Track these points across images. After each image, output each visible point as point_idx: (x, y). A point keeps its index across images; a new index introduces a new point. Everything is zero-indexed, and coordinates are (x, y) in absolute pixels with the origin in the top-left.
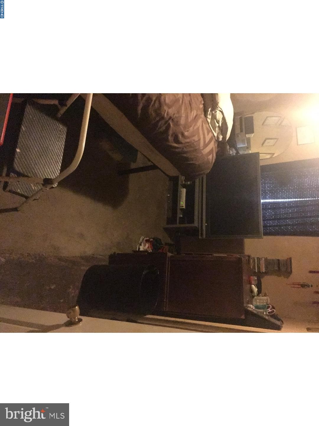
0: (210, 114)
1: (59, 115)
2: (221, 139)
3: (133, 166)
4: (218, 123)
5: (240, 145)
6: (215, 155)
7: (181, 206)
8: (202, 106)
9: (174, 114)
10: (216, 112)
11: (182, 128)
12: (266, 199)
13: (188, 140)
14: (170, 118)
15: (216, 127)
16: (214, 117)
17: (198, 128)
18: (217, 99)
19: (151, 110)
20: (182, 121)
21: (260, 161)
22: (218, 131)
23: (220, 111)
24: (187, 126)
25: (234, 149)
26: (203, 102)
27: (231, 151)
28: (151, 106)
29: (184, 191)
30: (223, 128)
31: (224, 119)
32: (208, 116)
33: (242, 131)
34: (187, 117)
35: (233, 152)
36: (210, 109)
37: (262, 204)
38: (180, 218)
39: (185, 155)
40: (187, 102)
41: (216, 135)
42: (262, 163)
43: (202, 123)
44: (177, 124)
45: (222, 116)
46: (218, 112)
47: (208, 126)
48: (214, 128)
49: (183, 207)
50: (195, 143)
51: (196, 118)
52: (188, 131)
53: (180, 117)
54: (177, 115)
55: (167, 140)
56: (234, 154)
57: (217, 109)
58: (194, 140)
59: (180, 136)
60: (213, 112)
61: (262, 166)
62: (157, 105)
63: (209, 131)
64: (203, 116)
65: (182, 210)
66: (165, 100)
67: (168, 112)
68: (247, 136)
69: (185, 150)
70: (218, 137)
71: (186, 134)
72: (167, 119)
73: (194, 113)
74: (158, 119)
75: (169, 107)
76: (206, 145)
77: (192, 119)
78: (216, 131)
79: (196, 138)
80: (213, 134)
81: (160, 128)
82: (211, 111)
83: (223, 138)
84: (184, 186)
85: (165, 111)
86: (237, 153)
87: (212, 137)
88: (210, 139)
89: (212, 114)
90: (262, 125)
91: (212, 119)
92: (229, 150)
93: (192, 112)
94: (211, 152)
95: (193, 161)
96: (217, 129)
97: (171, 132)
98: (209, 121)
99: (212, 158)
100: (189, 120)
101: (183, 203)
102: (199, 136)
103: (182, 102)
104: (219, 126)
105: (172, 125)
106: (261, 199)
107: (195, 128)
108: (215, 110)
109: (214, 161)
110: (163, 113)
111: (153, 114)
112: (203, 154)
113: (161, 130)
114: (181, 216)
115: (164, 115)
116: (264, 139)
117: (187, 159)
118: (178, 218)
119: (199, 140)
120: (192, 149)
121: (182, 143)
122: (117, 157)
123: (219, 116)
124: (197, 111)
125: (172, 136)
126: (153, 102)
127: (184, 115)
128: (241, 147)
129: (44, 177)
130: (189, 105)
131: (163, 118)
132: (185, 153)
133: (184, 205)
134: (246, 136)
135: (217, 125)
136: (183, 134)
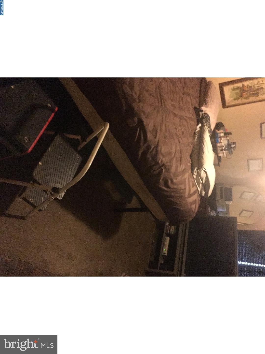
0: (196, 172)
1: (79, 149)
2: (203, 195)
3: (128, 206)
4: (202, 181)
5: (220, 209)
6: (197, 206)
7: (164, 252)
8: (189, 164)
9: (166, 163)
10: (201, 171)
11: (172, 176)
12: (242, 261)
13: (175, 187)
14: (163, 165)
15: (200, 183)
16: (199, 175)
17: (185, 179)
18: (202, 162)
19: (149, 156)
20: (173, 170)
21: (237, 226)
22: (202, 187)
23: (204, 171)
24: (176, 175)
25: (214, 212)
26: (191, 162)
27: (212, 213)
28: (149, 152)
29: (168, 239)
30: (206, 186)
31: (207, 178)
32: (194, 173)
33: (222, 198)
34: (177, 167)
35: (213, 214)
36: (196, 168)
37: (239, 266)
38: (161, 264)
39: (172, 199)
40: (178, 157)
41: (199, 190)
42: (239, 228)
43: (189, 177)
44: (168, 171)
45: (205, 175)
46: (202, 171)
47: (193, 180)
48: (199, 183)
49: (165, 253)
50: (181, 191)
51: (184, 171)
52: (176, 179)
53: (171, 166)
54: (169, 164)
55: (158, 182)
56: (215, 215)
57: (202, 169)
58: (181, 188)
59: (169, 181)
60: (199, 171)
61: (239, 231)
62: (154, 153)
63: (194, 185)
64: (190, 171)
65: (164, 256)
66: (161, 150)
67: (162, 160)
68: (227, 202)
69: (172, 194)
70: (201, 193)
71: (175, 181)
72: (161, 165)
73: (183, 167)
74: (153, 163)
75: (164, 156)
76: (190, 195)
77: (181, 170)
78: (200, 186)
79: (182, 187)
80: (198, 189)
81: (155, 171)
82: (197, 170)
83: (205, 194)
84: (169, 235)
85: (160, 158)
86: (218, 215)
87: (196, 190)
88: (194, 192)
89: (198, 172)
90: (240, 198)
91: (197, 176)
92: (210, 212)
93: (182, 166)
94: (194, 202)
95: (178, 206)
96: (201, 185)
97: (162, 177)
98: (195, 177)
99: (195, 208)
100: (179, 171)
101: (165, 250)
102: (185, 185)
103: (174, 156)
104: (202, 183)
105: (164, 171)
106: (238, 260)
107: (183, 179)
108: (200, 169)
109: (196, 211)
110: (158, 160)
111: (150, 158)
112: (187, 202)
113: (155, 173)
114: (163, 262)
115: (159, 161)
116: (241, 210)
117: (173, 203)
118: (159, 264)
119: (185, 189)
120: (178, 195)
121: (170, 188)
122: (116, 196)
123: (203, 175)
124: (185, 166)
125: (163, 179)
126: (151, 149)
127: (174, 166)
128: (221, 212)
129: (53, 186)
130: (180, 160)
131: (157, 163)
132: (172, 197)
133: (166, 253)
134: (225, 203)
135: (201, 182)
136: (172, 181)
